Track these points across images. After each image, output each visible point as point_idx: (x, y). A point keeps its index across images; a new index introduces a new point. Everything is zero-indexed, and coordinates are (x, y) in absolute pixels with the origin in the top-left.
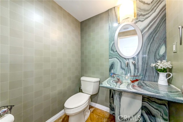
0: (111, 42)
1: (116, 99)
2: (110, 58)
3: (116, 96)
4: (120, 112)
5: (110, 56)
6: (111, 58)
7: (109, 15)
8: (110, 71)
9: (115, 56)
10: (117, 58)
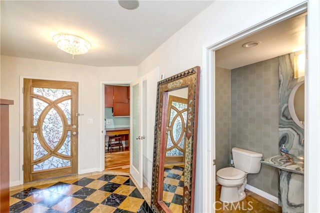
0: (283, 105)
1: (283, 180)
2: (280, 127)
3: (283, 177)
4: (287, 196)
5: (280, 124)
6: (283, 128)
7: (279, 65)
8: (280, 145)
9: (290, 126)
10: (292, 128)
